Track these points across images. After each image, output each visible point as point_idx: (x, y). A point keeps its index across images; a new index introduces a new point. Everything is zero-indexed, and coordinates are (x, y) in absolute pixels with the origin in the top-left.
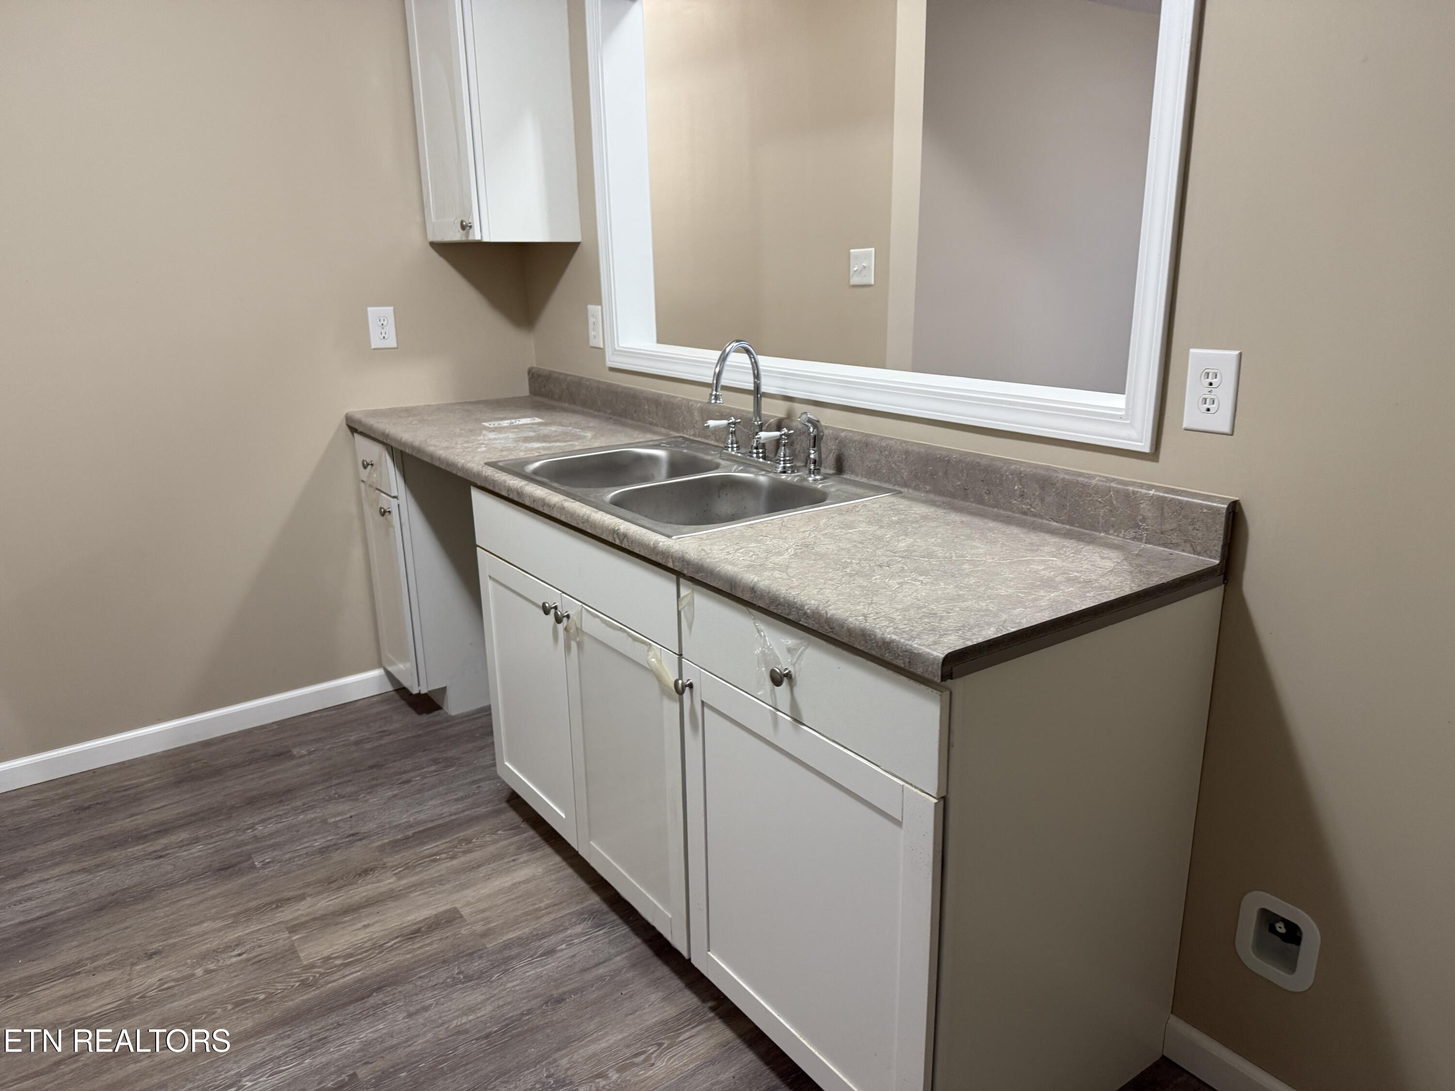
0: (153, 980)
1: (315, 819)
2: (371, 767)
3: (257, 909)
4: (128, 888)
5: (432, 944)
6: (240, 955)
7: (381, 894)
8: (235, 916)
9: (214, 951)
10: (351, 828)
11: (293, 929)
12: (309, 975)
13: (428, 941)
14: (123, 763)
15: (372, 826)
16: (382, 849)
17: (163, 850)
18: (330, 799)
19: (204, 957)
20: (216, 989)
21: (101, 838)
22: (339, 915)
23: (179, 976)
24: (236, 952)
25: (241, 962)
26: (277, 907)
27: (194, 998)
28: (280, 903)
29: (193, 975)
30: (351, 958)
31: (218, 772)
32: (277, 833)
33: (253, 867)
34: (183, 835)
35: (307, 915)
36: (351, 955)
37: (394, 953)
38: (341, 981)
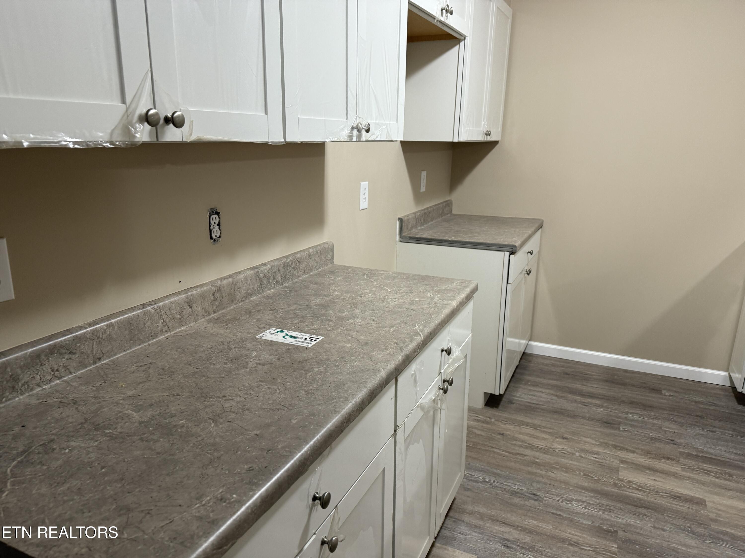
0: (560, 447)
1: (657, 424)
2: (697, 416)
3: (612, 445)
4: (568, 410)
5: (684, 507)
6: (595, 458)
7: (670, 472)
8: (602, 443)
9: (587, 450)
10: (672, 437)
11: (622, 462)
12: (619, 483)
13: (681, 504)
14: (589, 364)
15: (683, 441)
16: (682, 454)
17: (588, 403)
18: (669, 420)
19: (582, 450)
20: (581, 465)
21: (568, 387)
22: (645, 468)
23: (569, 451)
24: (595, 456)
25: (595, 461)
26: (621, 450)
27: (571, 462)
28: (622, 449)
29: (575, 454)
31: (624, 385)
32: (636, 421)
33: (619, 429)
34: (598, 402)
35: (632, 460)
36: (641, 487)
37: (661, 498)
38: (631, 494)
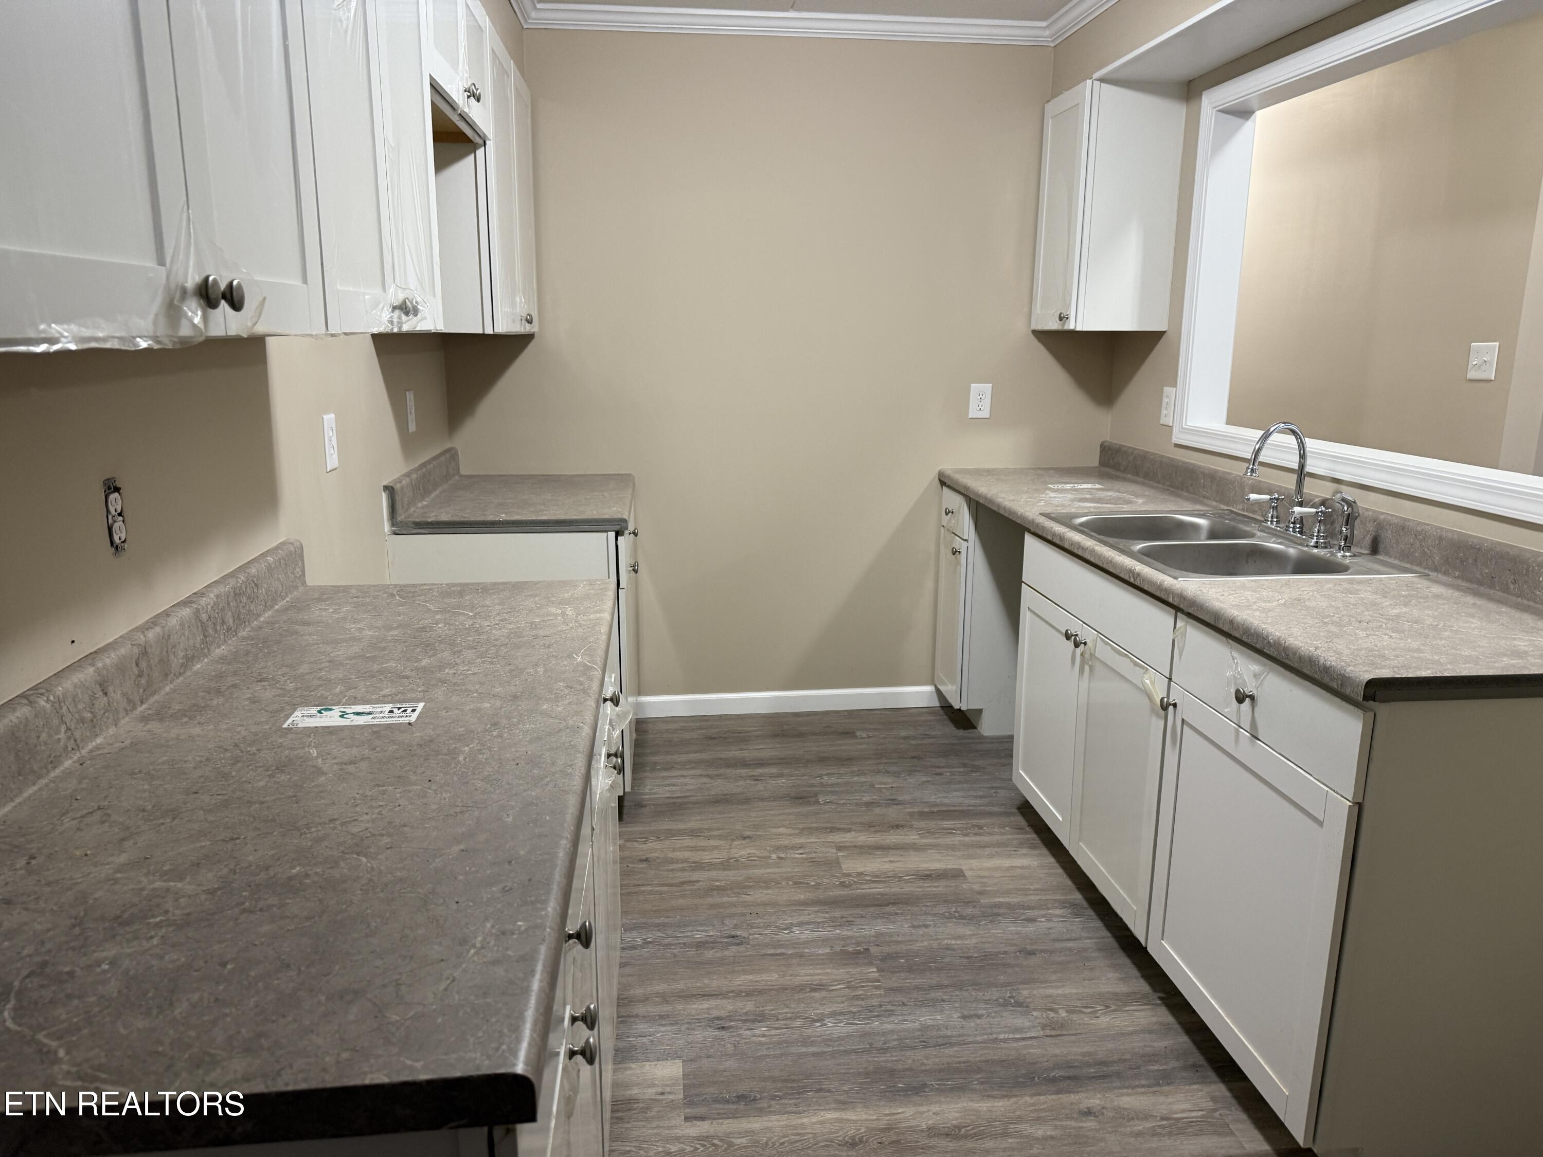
0: (744, 853)
1: (866, 782)
2: (913, 757)
3: (817, 829)
4: (734, 794)
5: (940, 887)
6: (801, 854)
7: (907, 844)
8: (803, 829)
9: (785, 847)
10: (891, 795)
11: (840, 848)
12: (847, 880)
13: (936, 884)
14: (739, 715)
15: (907, 797)
16: (911, 814)
17: (758, 776)
18: (879, 772)
19: (778, 848)
20: (784, 870)
21: (721, 759)
22: (873, 849)
23: (761, 855)
24: (799, 852)
25: (803, 858)
26: (831, 832)
27: (769, 870)
28: (833, 830)
29: (770, 857)
30: (877, 878)
31: (801, 735)
32: (837, 784)
33: (817, 802)
34: (773, 770)
35: (851, 842)
36: (877, 877)
37: (909, 885)
38: (868, 890)
